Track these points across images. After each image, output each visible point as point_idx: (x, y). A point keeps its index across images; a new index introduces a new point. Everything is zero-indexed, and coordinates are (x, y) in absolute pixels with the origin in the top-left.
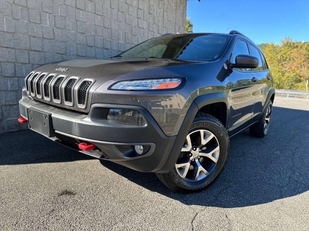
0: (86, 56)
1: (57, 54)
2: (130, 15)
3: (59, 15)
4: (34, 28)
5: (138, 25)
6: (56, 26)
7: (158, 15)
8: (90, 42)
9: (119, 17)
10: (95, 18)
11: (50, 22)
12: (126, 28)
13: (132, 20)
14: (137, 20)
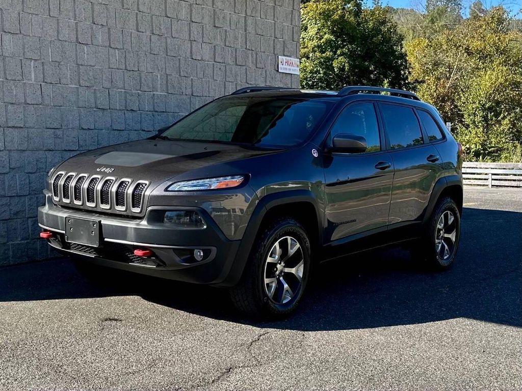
0: (95, 129)
1: (48, 130)
2: (175, 38)
3: (50, 60)
4: (12, 90)
5: (191, 56)
6: (46, 81)
7: (233, 27)
8: (103, 102)
9: (152, 45)
10: (109, 55)
11: (35, 74)
12: (167, 65)
13: (179, 48)
14: (189, 45)
